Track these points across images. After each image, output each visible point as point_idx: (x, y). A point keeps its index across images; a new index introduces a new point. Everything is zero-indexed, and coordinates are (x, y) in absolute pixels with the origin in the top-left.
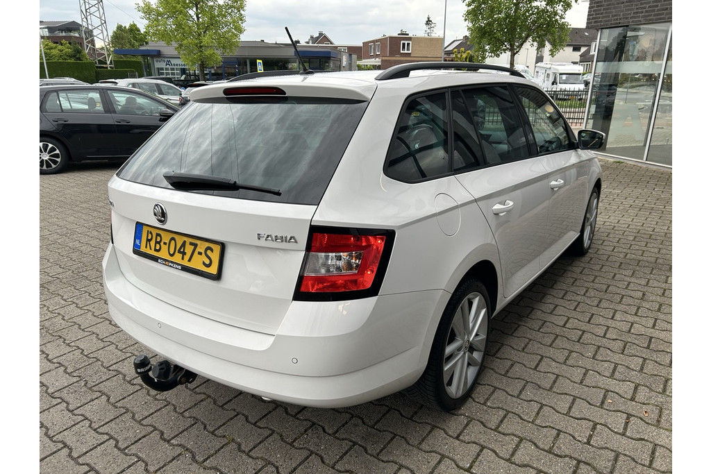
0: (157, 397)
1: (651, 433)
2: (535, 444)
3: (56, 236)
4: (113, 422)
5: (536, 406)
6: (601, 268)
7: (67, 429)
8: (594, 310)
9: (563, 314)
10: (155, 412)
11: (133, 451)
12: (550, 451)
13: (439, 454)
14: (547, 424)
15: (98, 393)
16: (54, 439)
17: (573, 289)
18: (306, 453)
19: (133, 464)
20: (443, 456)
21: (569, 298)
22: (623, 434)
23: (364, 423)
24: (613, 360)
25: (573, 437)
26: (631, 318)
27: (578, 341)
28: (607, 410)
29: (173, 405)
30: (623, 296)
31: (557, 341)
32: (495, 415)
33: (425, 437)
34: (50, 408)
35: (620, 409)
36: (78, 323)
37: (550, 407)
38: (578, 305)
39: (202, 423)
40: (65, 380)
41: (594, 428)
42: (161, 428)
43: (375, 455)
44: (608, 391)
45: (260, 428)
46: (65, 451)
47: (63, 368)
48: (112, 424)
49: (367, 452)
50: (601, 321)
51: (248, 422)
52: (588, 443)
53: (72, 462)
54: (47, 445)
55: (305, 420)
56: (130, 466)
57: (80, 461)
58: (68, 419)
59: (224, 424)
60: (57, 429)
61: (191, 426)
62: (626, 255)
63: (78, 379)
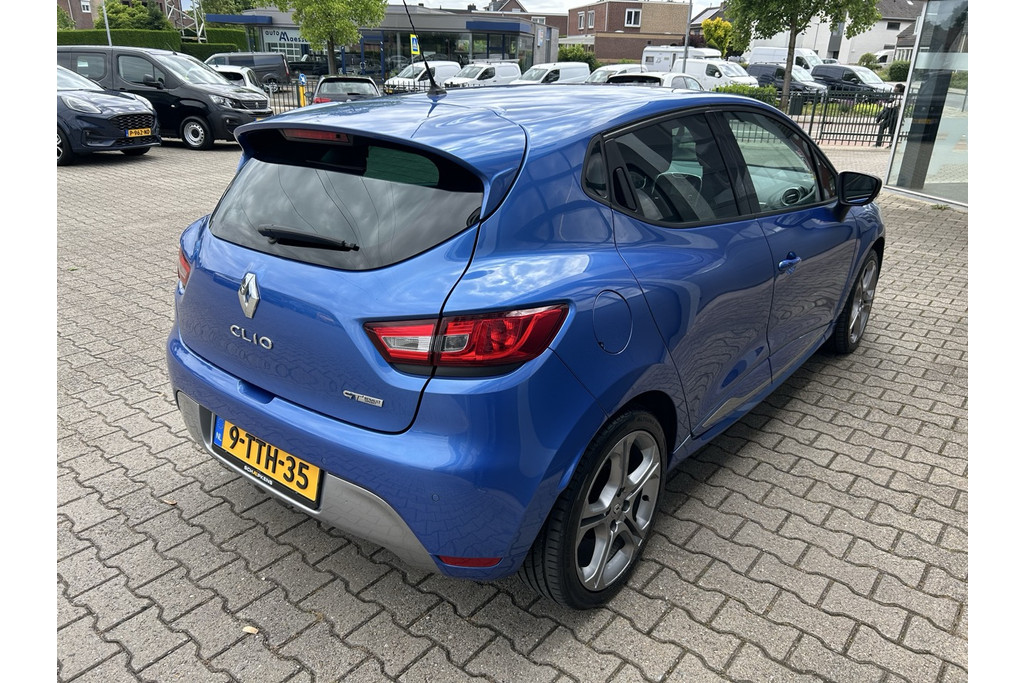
0: (223, 546)
1: (940, 643)
2: (763, 650)
3: (105, 295)
4: (159, 581)
5: (772, 590)
6: (895, 377)
7: (94, 587)
8: (878, 443)
9: (828, 447)
10: (220, 568)
11: (182, 627)
12: (783, 663)
13: (620, 657)
14: (787, 620)
15: (142, 535)
16: (76, 600)
17: (848, 408)
18: (426, 644)
19: (181, 645)
20: (625, 661)
21: (840, 423)
22: (898, 643)
23: (514, 603)
24: (895, 525)
25: (823, 642)
26: (932, 459)
27: (847, 492)
28: (879, 603)
29: (245, 560)
30: (924, 423)
31: (814, 490)
32: (708, 601)
33: (601, 631)
34: (73, 554)
35: (899, 602)
36: (125, 428)
37: (793, 593)
38: (853, 433)
39: (284, 589)
40: (98, 514)
41: (855, 630)
42: (224, 594)
43: (525, 652)
44: (881, 573)
45: (364, 601)
46: (88, 621)
47: (97, 496)
48: (157, 584)
49: (514, 649)
50: (886, 461)
51: (347, 591)
52: (844, 653)
53: (97, 638)
54: (64, 610)
55: (430, 593)
56: (176, 648)
57: (109, 636)
58: (98, 572)
59: (313, 593)
60: (81, 586)
61: (266, 593)
62: (936, 358)
63: (115, 512)
